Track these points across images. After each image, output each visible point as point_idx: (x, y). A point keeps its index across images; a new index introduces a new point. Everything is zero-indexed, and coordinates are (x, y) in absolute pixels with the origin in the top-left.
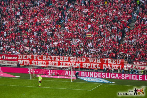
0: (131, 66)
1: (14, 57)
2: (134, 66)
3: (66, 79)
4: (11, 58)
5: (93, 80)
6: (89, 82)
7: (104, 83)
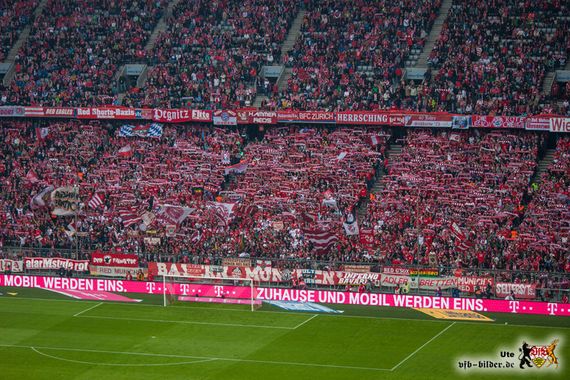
0: (377, 275)
1: (128, 260)
2: (383, 277)
3: (241, 304)
4: (124, 261)
5: (297, 307)
6: (290, 310)
7: (322, 312)
